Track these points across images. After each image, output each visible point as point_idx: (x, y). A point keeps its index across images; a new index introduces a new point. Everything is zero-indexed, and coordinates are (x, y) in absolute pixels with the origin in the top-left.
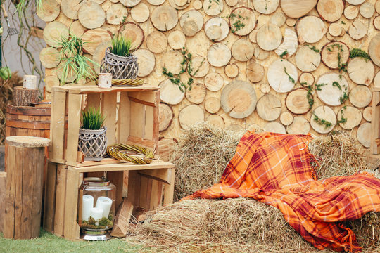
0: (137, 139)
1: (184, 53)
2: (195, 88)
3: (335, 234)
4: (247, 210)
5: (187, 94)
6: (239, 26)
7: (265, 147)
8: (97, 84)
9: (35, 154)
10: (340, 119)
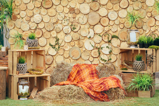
0: (39, 67)
1: (56, 38)
2: (60, 50)
3: (101, 96)
4: (71, 89)
5: (58, 52)
6: (74, 28)
7: (82, 68)
8: (23, 49)
9: (3, 72)
10: (109, 59)
